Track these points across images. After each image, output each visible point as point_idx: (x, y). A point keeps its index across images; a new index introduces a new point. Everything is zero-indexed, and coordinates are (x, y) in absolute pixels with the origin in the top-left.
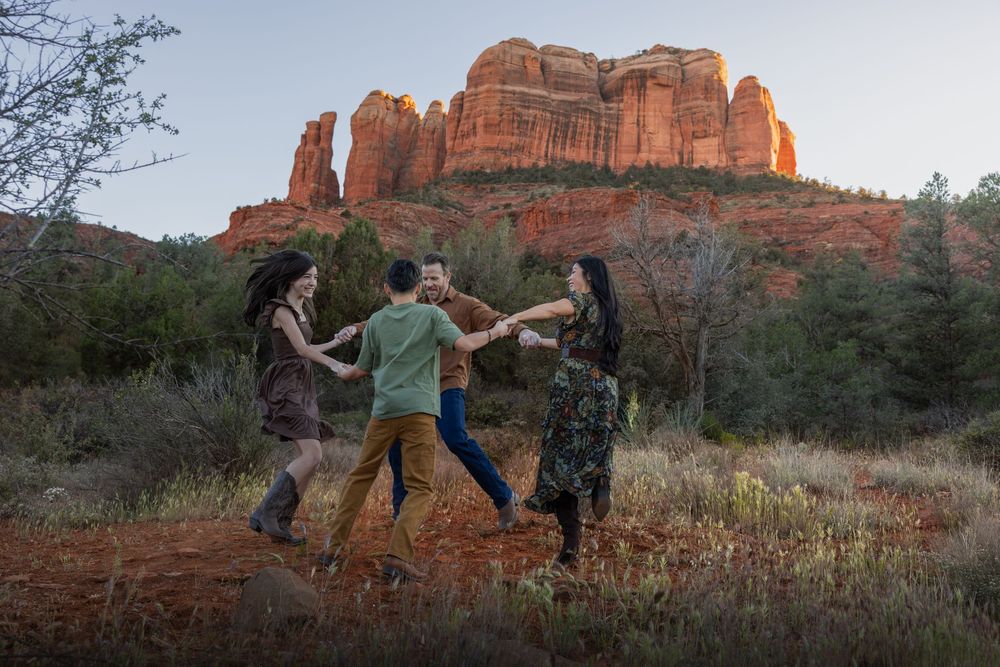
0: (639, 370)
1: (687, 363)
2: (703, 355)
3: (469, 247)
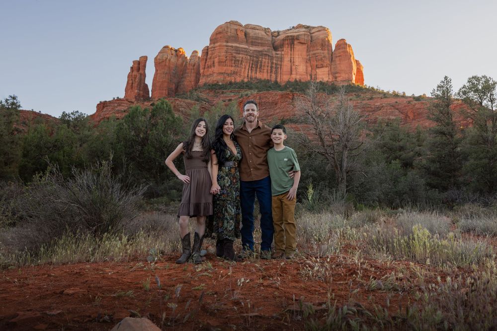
0: (313, 172)
1: (337, 169)
2: (345, 164)
3: (217, 115)
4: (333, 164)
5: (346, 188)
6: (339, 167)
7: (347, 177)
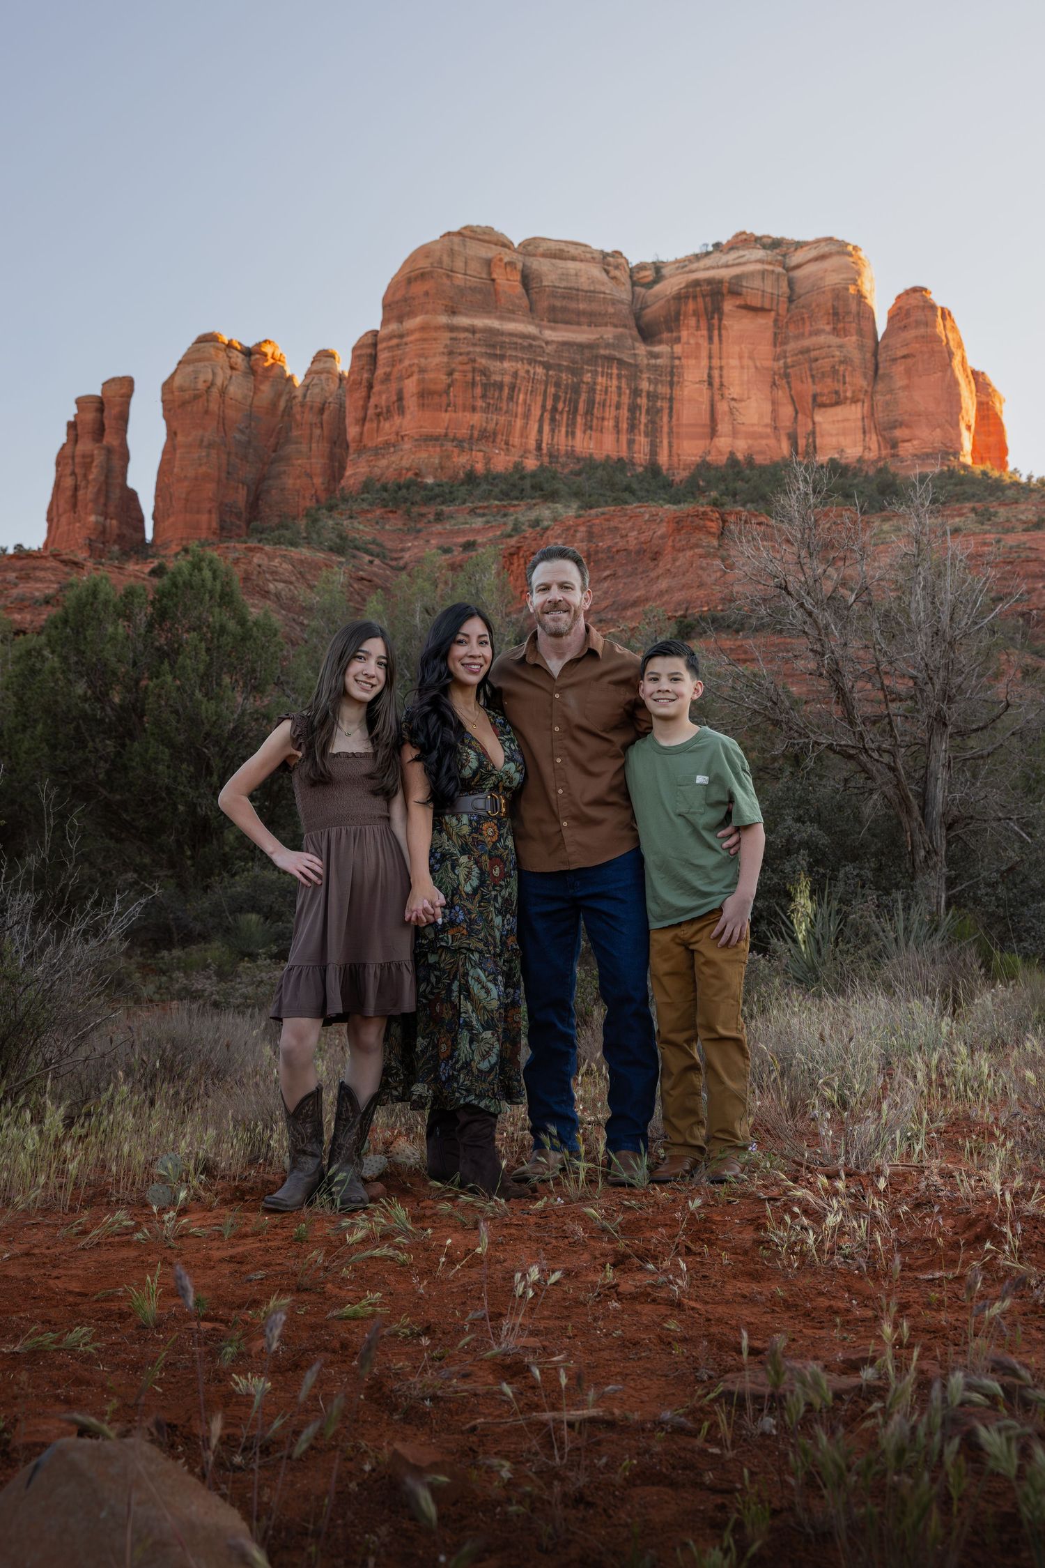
0: (810, 830)
1: (909, 812)
2: (939, 793)
3: (418, 606)
4: (890, 791)
5: (948, 888)
6: (915, 803)
7: (949, 843)
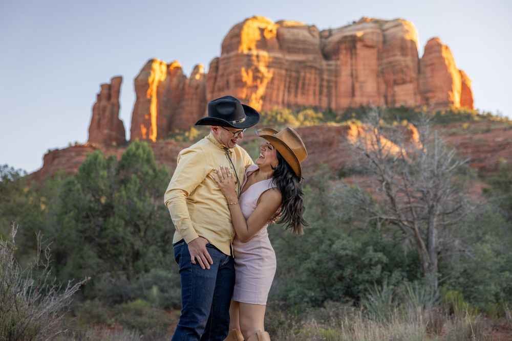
0: (380, 255)
1: (420, 246)
2: (434, 240)
4: (412, 238)
5: (438, 280)
6: (423, 244)
7: (438, 260)
